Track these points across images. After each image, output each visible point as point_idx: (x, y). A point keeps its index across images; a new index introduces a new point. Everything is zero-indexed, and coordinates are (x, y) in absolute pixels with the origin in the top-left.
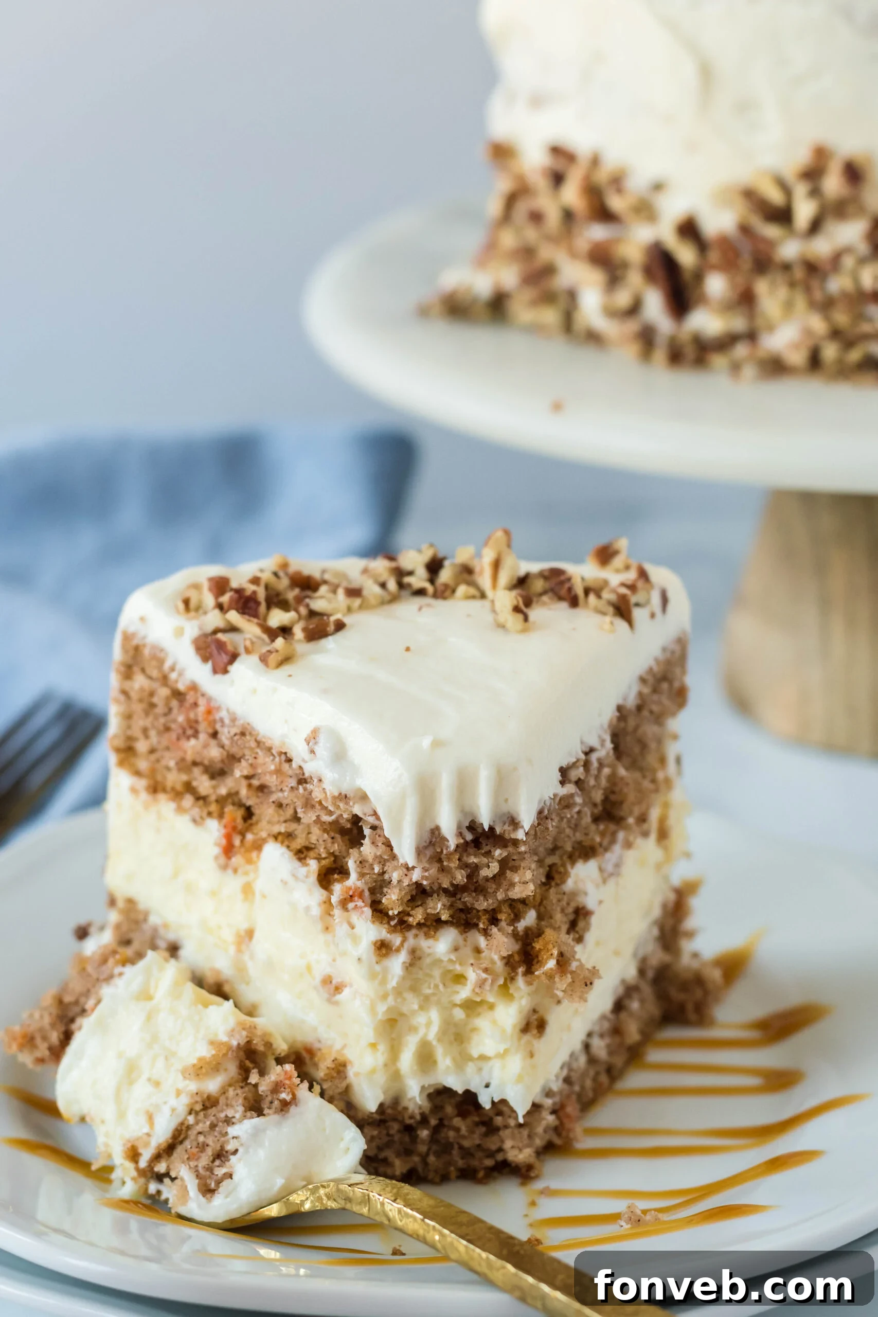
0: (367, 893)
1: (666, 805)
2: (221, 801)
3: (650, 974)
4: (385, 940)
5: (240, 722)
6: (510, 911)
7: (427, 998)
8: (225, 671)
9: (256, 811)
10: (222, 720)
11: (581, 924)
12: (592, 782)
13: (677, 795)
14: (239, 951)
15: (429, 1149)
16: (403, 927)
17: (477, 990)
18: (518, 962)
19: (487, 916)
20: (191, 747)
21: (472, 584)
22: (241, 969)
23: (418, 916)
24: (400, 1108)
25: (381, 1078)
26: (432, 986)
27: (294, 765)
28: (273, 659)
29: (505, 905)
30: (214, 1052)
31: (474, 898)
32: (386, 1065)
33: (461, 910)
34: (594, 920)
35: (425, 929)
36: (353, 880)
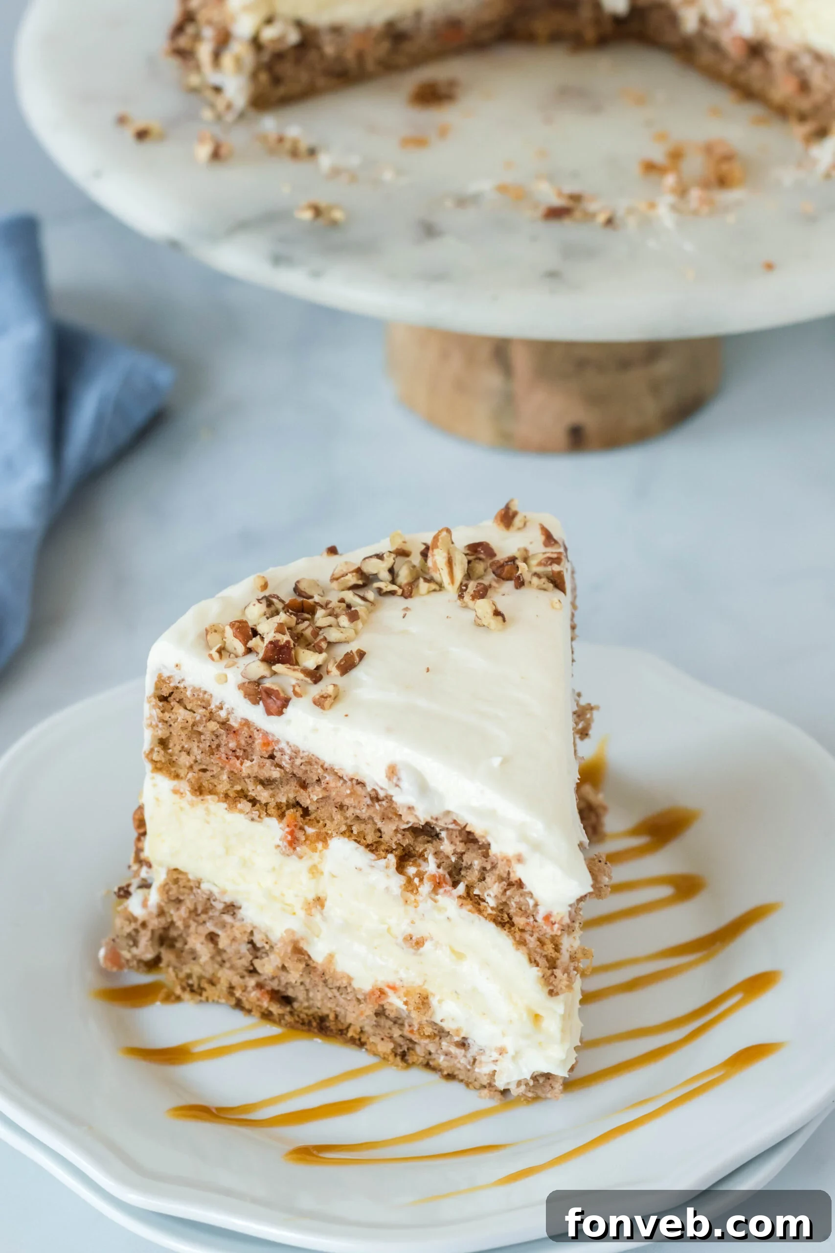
0: (447, 876)
2: (282, 807)
5: (305, 754)
8: (280, 713)
9: (311, 809)
10: (282, 751)
14: (310, 914)
21: (430, 580)
27: (367, 788)
28: (328, 703)
36: (434, 869)
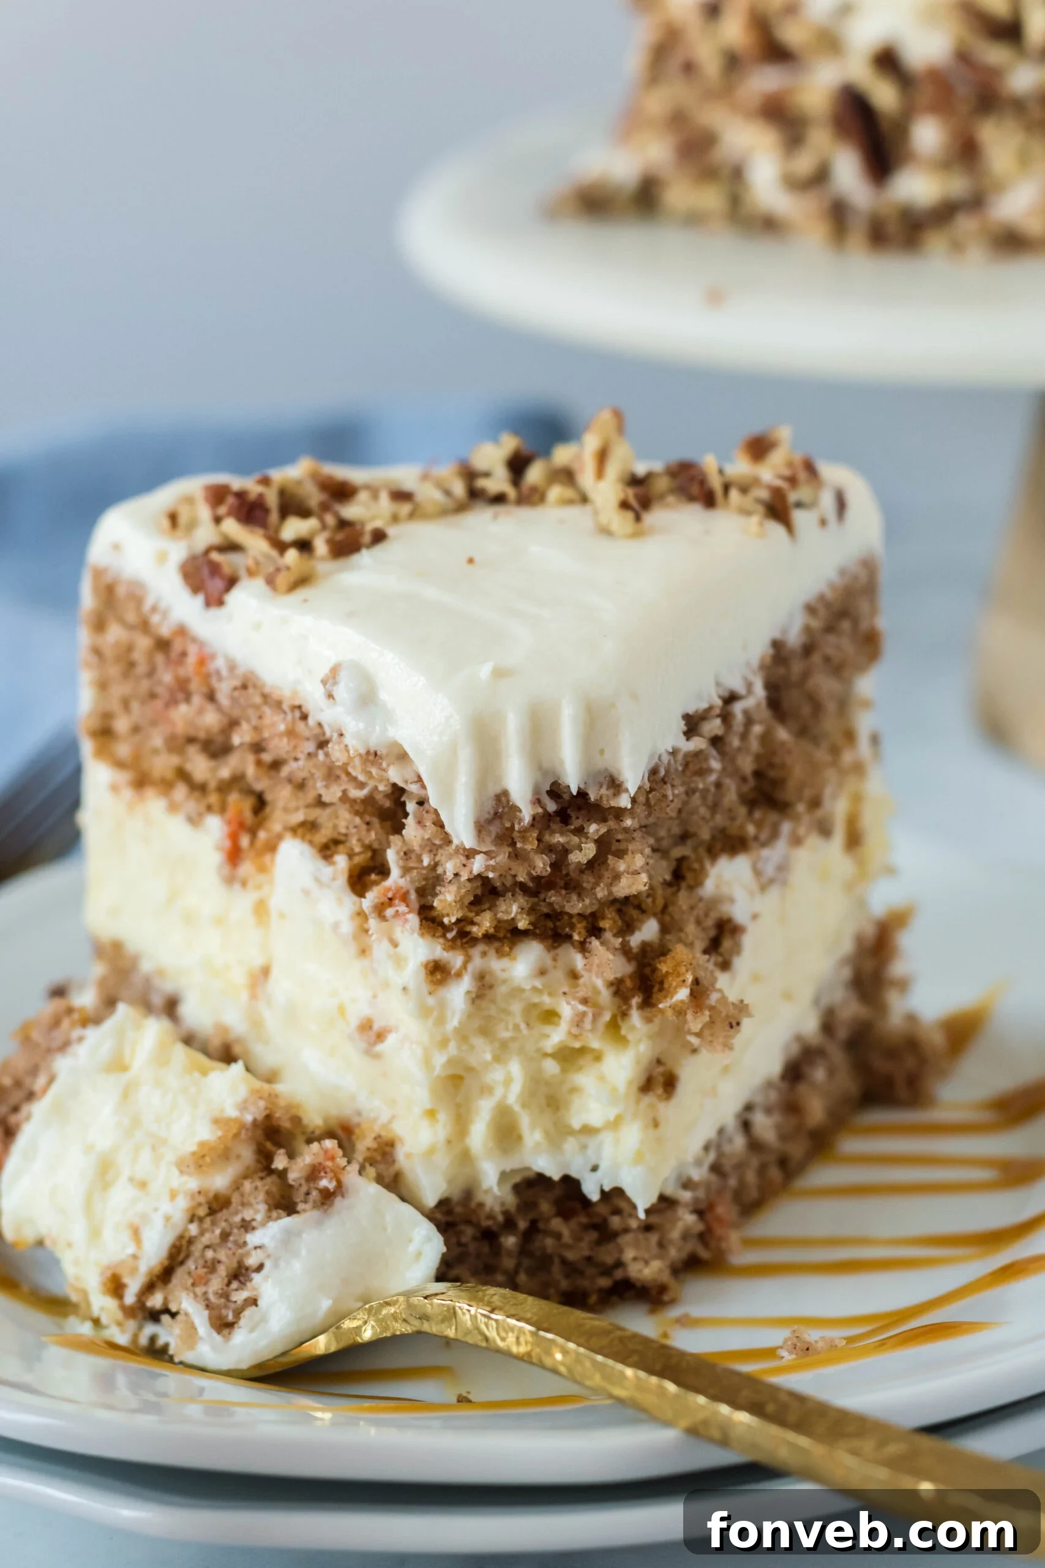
0: (413, 896)
1: (857, 799)
2: (224, 788)
3: (842, 1033)
4: (440, 960)
5: (241, 671)
6: (617, 918)
7: (504, 1045)
8: (220, 603)
9: (268, 797)
10: (218, 673)
11: (727, 944)
12: (736, 742)
13: (875, 785)
14: (253, 996)
15: (518, 1266)
16: (465, 940)
17: (575, 1031)
18: (632, 990)
19: (584, 924)
20: (182, 714)
21: (571, 485)
22: (257, 1024)
23: (485, 923)
24: (473, 1205)
25: (443, 1160)
26: (511, 1027)
27: (311, 721)
28: (282, 580)
29: (610, 909)
30: (220, 1133)
31: (564, 898)
32: (449, 1142)
33: (547, 916)
34: (748, 941)
35: (497, 944)
36: (395, 878)
